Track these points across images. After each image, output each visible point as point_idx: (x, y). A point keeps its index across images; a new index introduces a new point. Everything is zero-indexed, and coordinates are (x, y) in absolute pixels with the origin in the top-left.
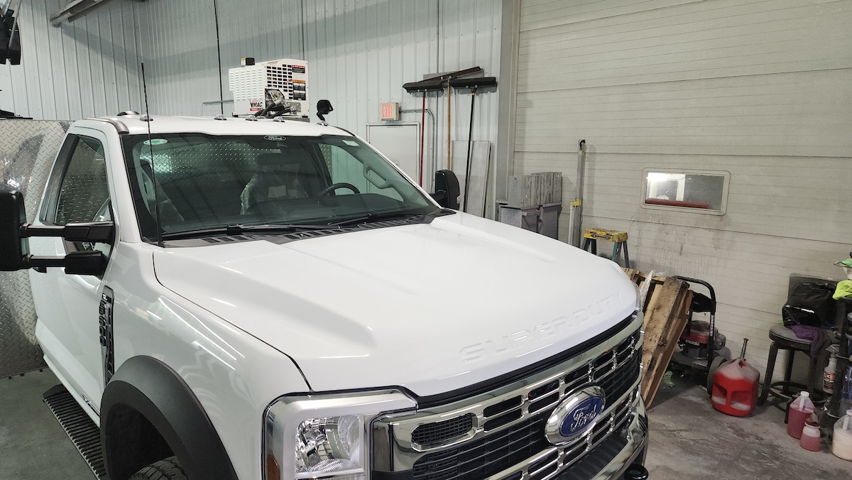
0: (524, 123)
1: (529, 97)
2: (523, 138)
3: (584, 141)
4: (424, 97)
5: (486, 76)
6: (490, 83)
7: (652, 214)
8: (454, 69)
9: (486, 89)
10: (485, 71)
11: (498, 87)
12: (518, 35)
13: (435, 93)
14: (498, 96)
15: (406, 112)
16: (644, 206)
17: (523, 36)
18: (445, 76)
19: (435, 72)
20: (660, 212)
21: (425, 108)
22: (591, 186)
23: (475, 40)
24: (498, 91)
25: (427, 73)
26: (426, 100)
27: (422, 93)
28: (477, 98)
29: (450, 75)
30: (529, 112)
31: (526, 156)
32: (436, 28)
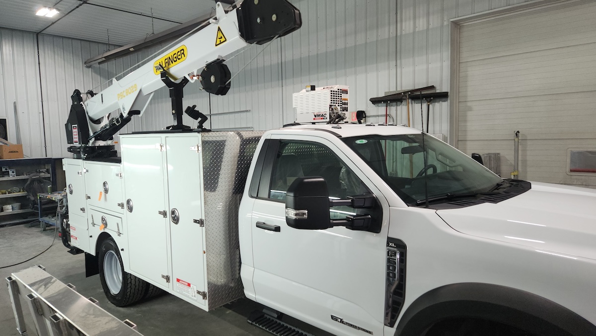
0: (465, 121)
1: (469, 104)
2: (465, 131)
3: (518, 132)
4: (387, 107)
5: (438, 91)
6: (443, 96)
7: (576, 179)
8: (411, 88)
9: (438, 100)
10: (437, 88)
11: (449, 98)
12: (458, 65)
13: (394, 103)
14: (449, 104)
15: (369, 117)
16: (569, 174)
17: (462, 65)
18: (405, 93)
19: (395, 90)
20: (583, 178)
21: (388, 114)
22: (525, 162)
23: (428, 69)
24: (449, 101)
25: (387, 91)
26: (388, 108)
27: (385, 104)
28: (430, 106)
29: (408, 92)
30: (469, 113)
31: (468, 143)
32: (395, 62)
